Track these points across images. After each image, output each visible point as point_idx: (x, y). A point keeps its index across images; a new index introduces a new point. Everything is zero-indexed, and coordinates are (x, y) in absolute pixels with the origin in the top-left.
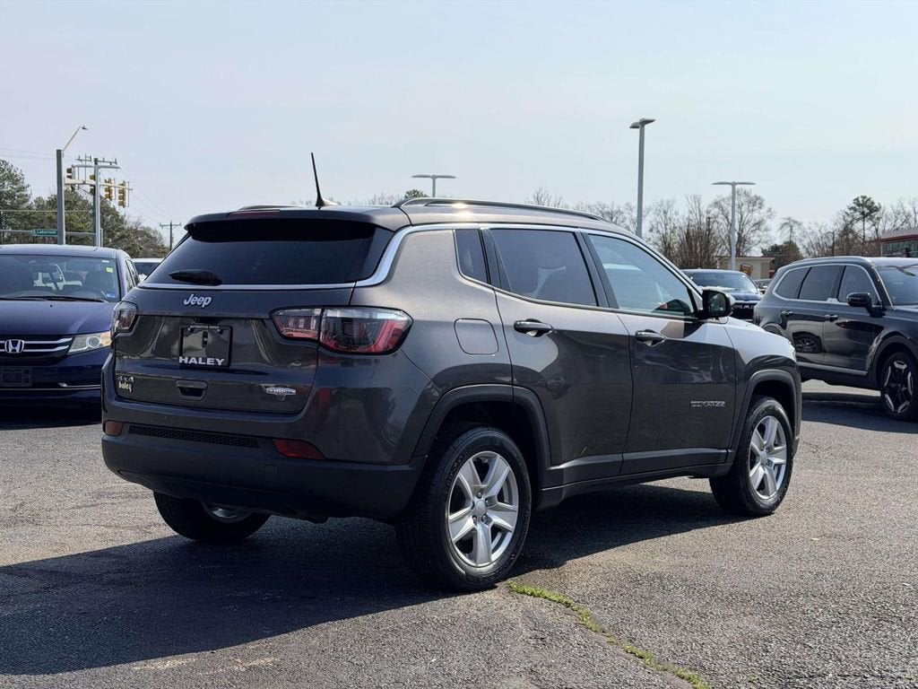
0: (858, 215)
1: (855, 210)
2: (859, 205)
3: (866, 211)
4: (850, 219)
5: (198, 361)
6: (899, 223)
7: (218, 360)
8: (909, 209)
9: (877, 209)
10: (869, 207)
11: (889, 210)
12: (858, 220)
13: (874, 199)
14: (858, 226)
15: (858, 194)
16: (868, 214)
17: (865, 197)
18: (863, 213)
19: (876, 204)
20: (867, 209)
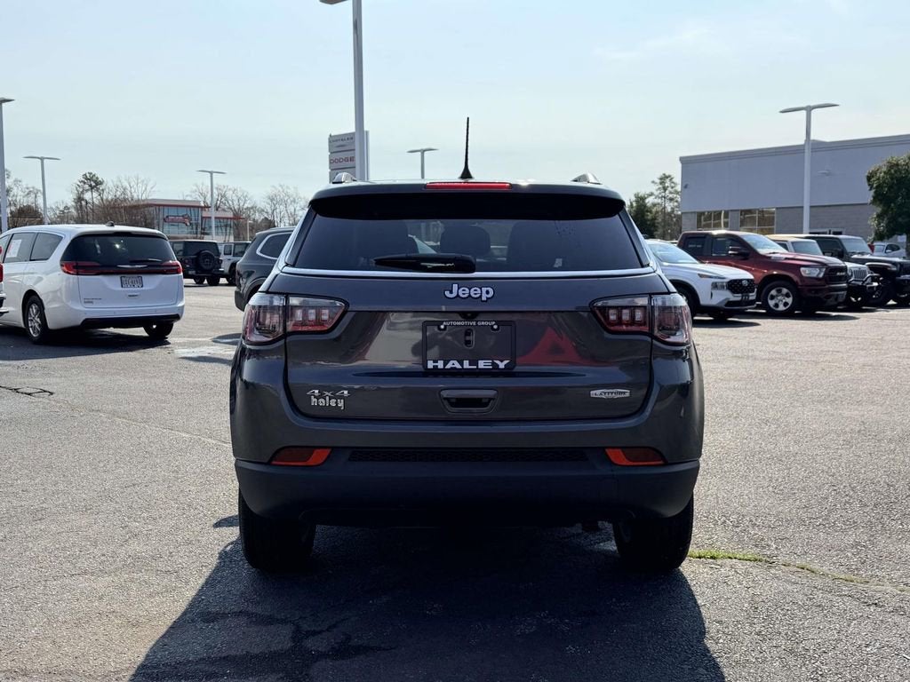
0: (87, 187)
1: (85, 183)
2: (87, 179)
3: (93, 184)
4: (81, 190)
5: (462, 364)
6: (119, 193)
7: (498, 362)
8: (126, 184)
9: (101, 183)
10: (95, 182)
11: (110, 185)
12: (87, 191)
13: (97, 175)
14: (87, 196)
15: (86, 171)
16: (95, 187)
17: (90, 174)
18: (90, 186)
19: (100, 179)
20: (93, 183)
